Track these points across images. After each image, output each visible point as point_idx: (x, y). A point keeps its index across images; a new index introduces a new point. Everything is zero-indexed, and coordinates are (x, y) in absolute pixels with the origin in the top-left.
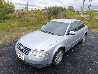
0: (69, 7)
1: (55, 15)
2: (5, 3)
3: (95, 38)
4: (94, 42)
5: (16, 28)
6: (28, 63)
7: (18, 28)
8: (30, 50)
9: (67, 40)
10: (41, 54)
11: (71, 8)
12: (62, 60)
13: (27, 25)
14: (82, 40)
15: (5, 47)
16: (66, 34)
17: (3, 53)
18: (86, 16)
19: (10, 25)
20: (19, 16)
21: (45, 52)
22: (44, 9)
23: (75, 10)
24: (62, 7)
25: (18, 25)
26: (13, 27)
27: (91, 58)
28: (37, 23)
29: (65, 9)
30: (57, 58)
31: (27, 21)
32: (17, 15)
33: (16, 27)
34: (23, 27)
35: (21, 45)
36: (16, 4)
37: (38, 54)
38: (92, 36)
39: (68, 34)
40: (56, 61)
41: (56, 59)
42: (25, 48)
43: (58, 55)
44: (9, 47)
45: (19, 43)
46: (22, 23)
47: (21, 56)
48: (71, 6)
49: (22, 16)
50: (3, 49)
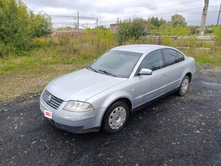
0: (173, 18)
1: (134, 38)
2: (32, 15)
3: (216, 84)
4: (210, 93)
5: (52, 66)
6: (58, 124)
7: (54, 66)
8: (61, 101)
9: (134, 86)
10: (79, 109)
11: (176, 20)
12: (126, 124)
13: (74, 60)
14: (180, 87)
15: (25, 100)
16: (133, 74)
17: (22, 110)
18: (208, 37)
19: (40, 59)
20: (59, 42)
21: (87, 105)
22: (114, 25)
23: (186, 24)
24: (155, 17)
25: (55, 61)
26: (46, 64)
27: (188, 123)
28: (94, 54)
29: (163, 22)
30: (112, 117)
31: (75, 51)
32: (56, 40)
33: (51, 64)
34: (65, 64)
35: (48, 94)
36: (56, 16)
37: (74, 107)
38: (212, 81)
39: (138, 74)
40: (111, 125)
41: (110, 119)
42: (55, 98)
43: (114, 112)
44: (32, 101)
45: (46, 91)
46: (64, 55)
47: (48, 112)
48: (177, 16)
49: (64, 41)
50: (21, 104)
